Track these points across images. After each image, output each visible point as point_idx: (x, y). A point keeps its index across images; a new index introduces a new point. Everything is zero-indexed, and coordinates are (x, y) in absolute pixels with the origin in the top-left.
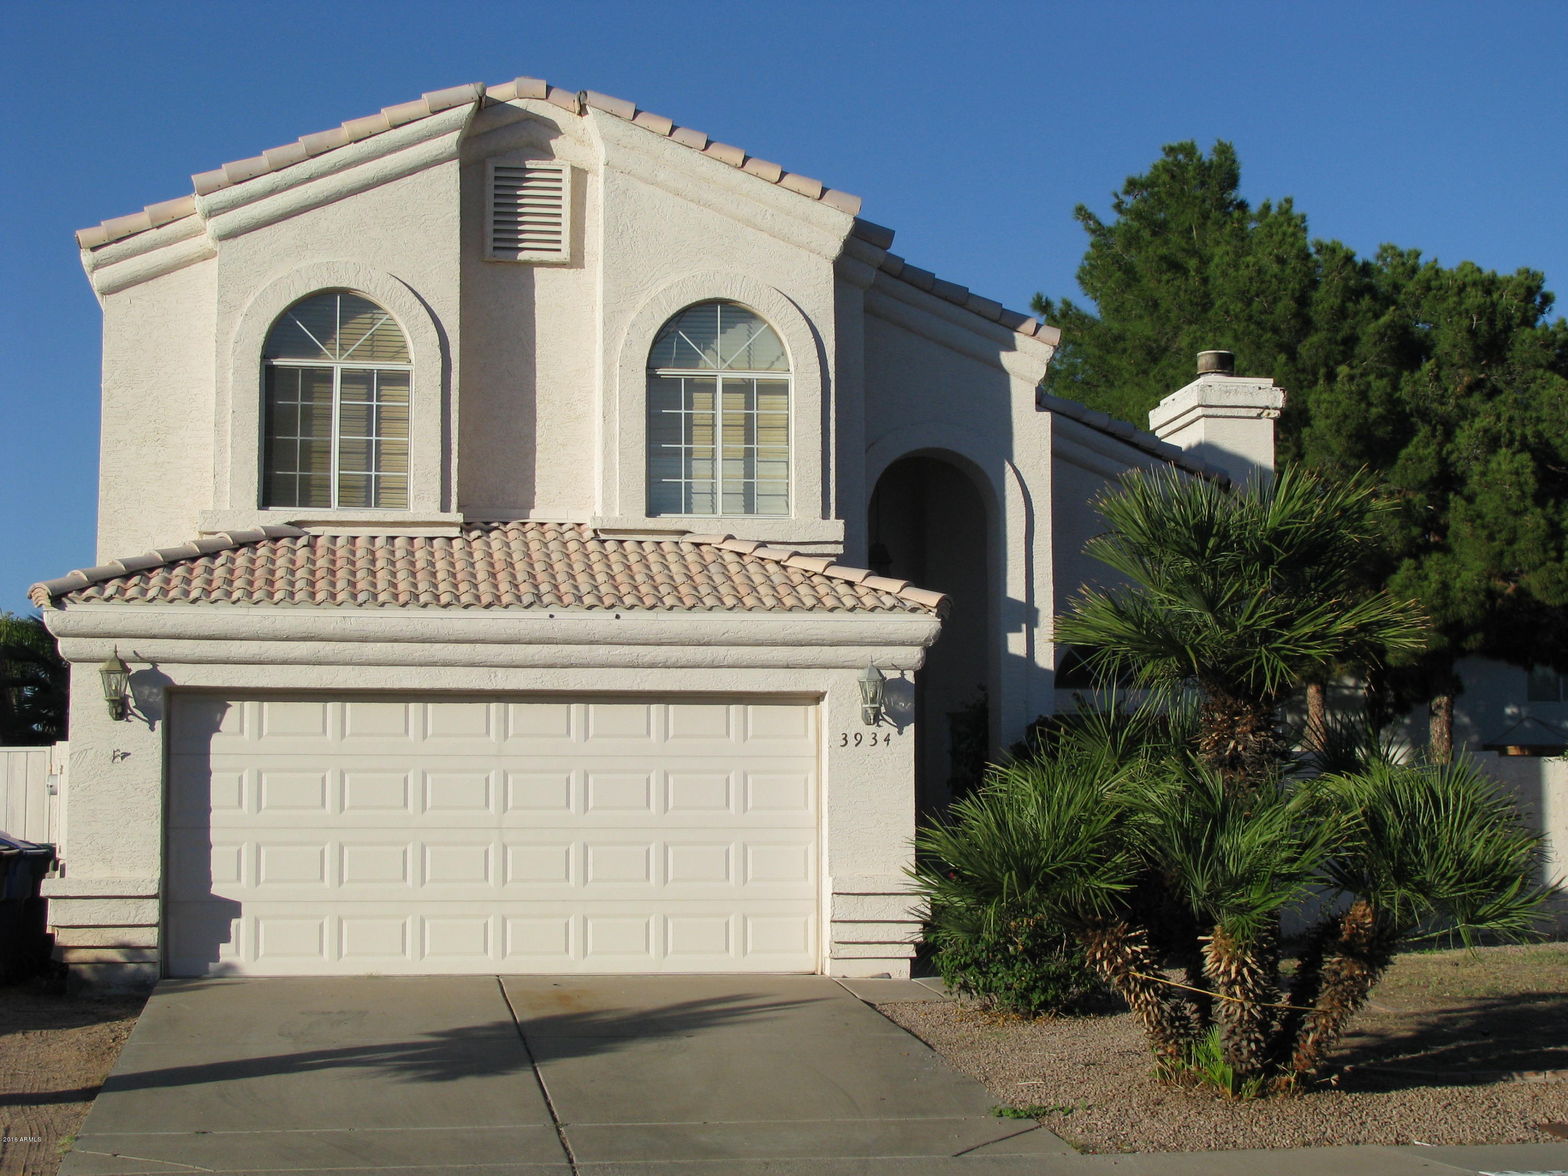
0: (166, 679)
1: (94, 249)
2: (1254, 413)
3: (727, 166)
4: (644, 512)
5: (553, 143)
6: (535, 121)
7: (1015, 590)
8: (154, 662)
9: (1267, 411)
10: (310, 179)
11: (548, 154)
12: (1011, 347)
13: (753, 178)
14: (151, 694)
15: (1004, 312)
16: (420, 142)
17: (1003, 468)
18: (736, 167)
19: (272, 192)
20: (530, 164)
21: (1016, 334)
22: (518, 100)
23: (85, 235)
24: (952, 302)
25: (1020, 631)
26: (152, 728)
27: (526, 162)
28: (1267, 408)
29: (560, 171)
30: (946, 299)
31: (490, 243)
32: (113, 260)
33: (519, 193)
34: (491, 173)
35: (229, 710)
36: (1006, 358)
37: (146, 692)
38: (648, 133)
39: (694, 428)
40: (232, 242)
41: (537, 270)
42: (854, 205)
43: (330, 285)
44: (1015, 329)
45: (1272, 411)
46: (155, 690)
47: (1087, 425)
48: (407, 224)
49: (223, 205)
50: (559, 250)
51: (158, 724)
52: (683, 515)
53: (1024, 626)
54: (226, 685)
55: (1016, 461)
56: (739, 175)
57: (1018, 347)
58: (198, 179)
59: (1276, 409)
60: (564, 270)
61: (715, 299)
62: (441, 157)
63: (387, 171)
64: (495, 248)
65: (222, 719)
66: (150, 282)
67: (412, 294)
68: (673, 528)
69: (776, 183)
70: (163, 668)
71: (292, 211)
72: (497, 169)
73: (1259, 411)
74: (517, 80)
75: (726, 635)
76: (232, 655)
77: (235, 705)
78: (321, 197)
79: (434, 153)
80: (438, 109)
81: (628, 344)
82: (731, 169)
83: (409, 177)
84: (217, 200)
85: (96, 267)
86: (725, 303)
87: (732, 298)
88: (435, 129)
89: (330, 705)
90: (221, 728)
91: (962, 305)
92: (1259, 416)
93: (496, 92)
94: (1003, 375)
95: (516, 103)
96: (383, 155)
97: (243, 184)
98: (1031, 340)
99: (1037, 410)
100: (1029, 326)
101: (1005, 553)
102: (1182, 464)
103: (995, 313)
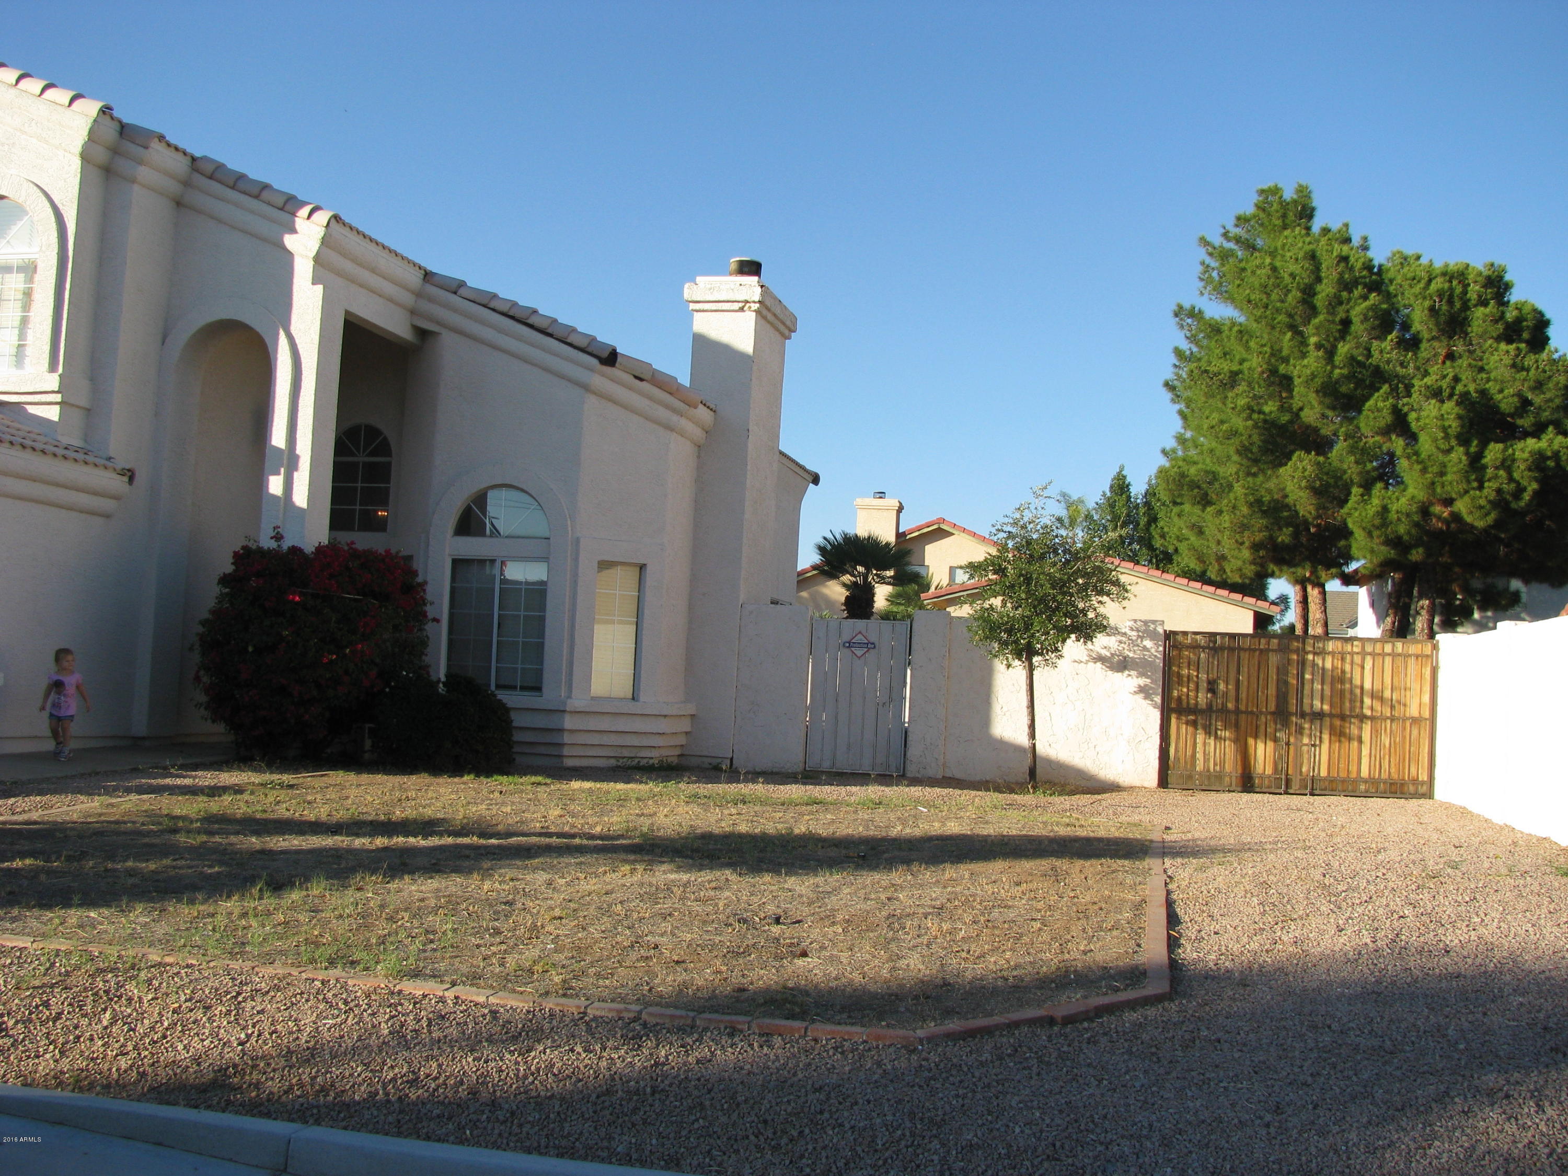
2: (736, 306)
3: (6, 85)
7: (278, 438)
9: (748, 305)
12: (293, 231)
13: (24, 93)
15: (286, 197)
17: (278, 334)
21: (297, 219)
25: (279, 474)
28: (747, 302)
30: (244, 193)
36: (289, 241)
44: (294, 214)
45: (752, 305)
47: (494, 310)
53: (282, 470)
56: (13, 93)
57: (297, 231)
59: (754, 302)
69: (39, 96)
73: (741, 305)
82: (9, 87)
87: (3, 194)
91: (257, 197)
92: (742, 309)
94: (289, 256)
98: (307, 222)
99: (313, 284)
100: (304, 212)
101: (273, 407)
102: (569, 341)
103: (280, 201)
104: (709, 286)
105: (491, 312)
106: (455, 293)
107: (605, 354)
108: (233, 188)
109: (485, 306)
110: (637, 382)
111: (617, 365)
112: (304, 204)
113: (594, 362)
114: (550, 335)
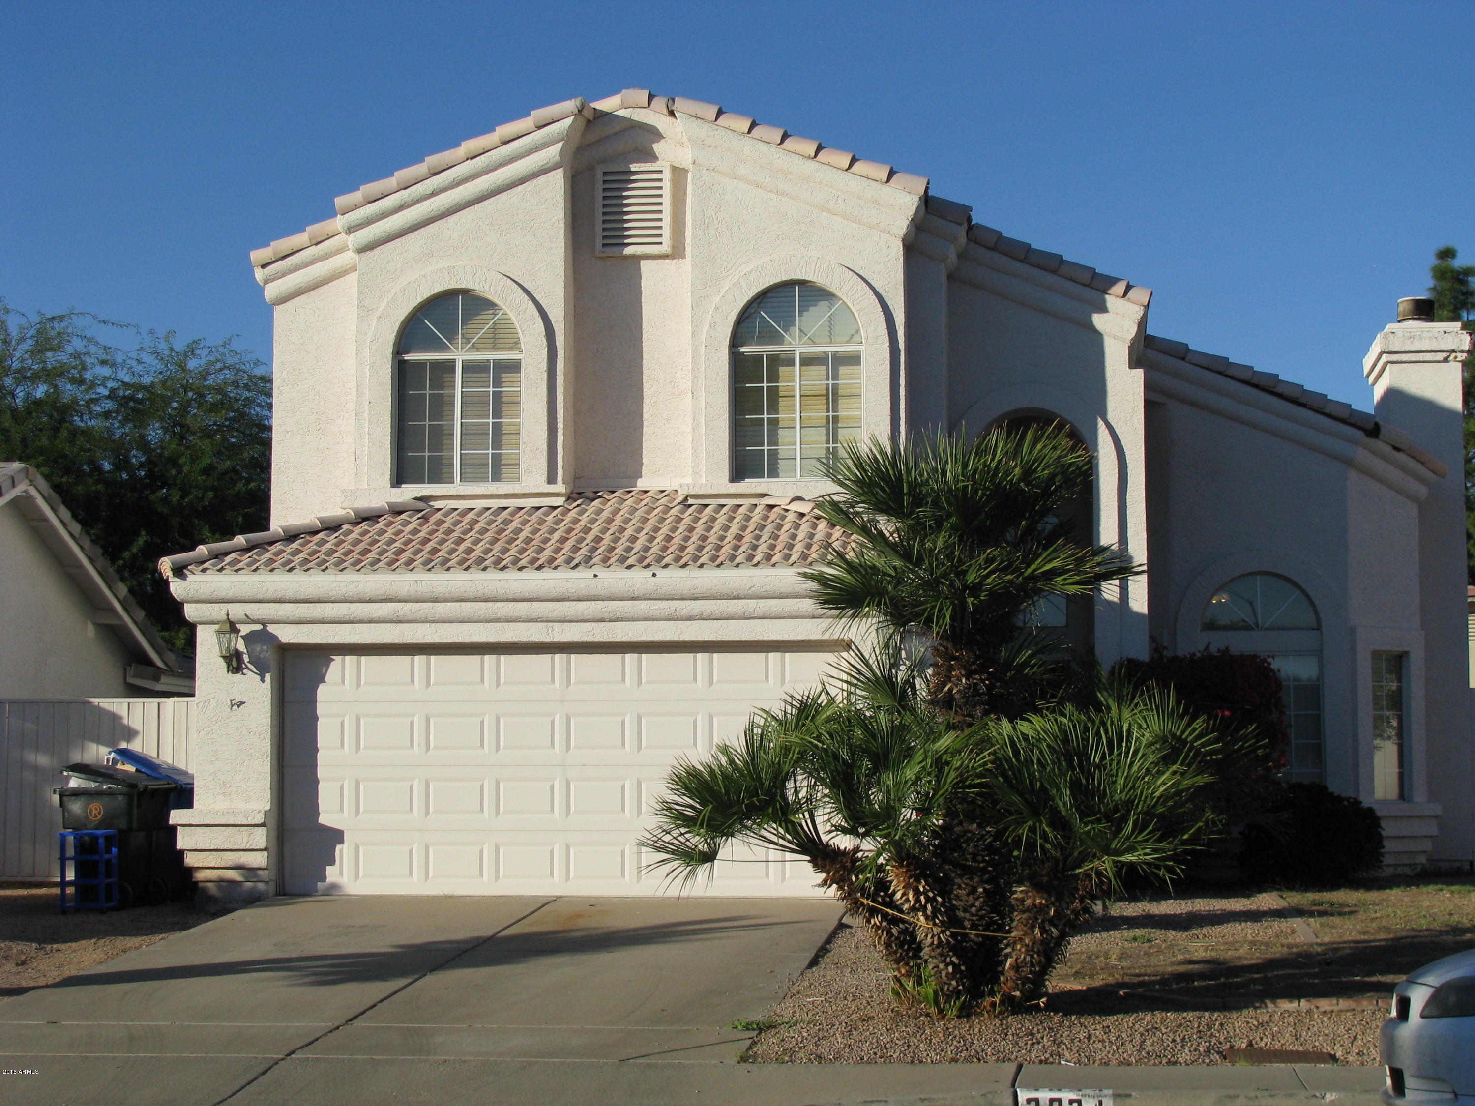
0: (274, 638)
1: (264, 266)
2: (1440, 356)
3: (801, 158)
4: (728, 478)
5: (655, 147)
6: (640, 128)
7: (1108, 537)
8: (264, 624)
9: (1453, 355)
10: (433, 194)
11: (652, 157)
12: (1103, 309)
13: (826, 167)
14: (262, 650)
15: (1094, 275)
16: (528, 155)
17: (1096, 424)
18: (809, 157)
19: (401, 208)
20: (634, 167)
21: (1107, 296)
22: (624, 110)
23: (257, 255)
24: (1045, 270)
25: (1113, 579)
26: (263, 681)
27: (631, 166)
28: (1453, 351)
29: (661, 172)
30: (1038, 267)
31: (599, 242)
32: (279, 274)
33: (624, 194)
34: (600, 178)
35: (332, 664)
36: (1099, 320)
37: (258, 649)
38: (729, 132)
39: (780, 399)
40: (370, 254)
41: (643, 262)
42: (919, 185)
43: (451, 287)
44: (1105, 292)
45: (1459, 355)
46: (265, 648)
47: (1232, 378)
48: (519, 228)
49: (360, 222)
50: (661, 243)
51: (268, 677)
52: (766, 479)
54: (324, 642)
55: (1110, 417)
56: (812, 165)
57: (1110, 309)
58: (340, 201)
59: (1462, 352)
60: (667, 261)
61: (792, 280)
62: (546, 166)
63: (499, 183)
64: (604, 245)
65: (327, 671)
66: (312, 293)
67: (521, 291)
68: (753, 492)
69: (847, 170)
70: (271, 628)
71: (418, 224)
72: (605, 174)
73: (1445, 355)
74: (624, 91)
75: (753, 589)
76: (326, 615)
77: (338, 659)
78: (443, 209)
79: (540, 164)
80: (542, 124)
81: (713, 326)
82: (805, 160)
83: (520, 187)
84: (354, 218)
85: (267, 281)
86: (802, 283)
87: (809, 279)
88: (540, 142)
89: (417, 658)
90: (326, 679)
91: (1055, 272)
92: (1446, 360)
93: (604, 105)
94: (1096, 339)
95: (622, 113)
96: (496, 168)
97: (376, 203)
98: (1122, 301)
99: (1130, 367)
100: (1120, 288)
101: (1099, 505)
102: (1327, 411)
103: (1087, 278)
104: (1408, 335)
105: (1229, 380)
106: (1183, 359)
107: (1371, 426)
108: (1022, 261)
109: (1221, 373)
110: (1395, 453)
111: (1381, 436)
112: (1114, 281)
113: (1359, 434)
114: (1304, 405)
